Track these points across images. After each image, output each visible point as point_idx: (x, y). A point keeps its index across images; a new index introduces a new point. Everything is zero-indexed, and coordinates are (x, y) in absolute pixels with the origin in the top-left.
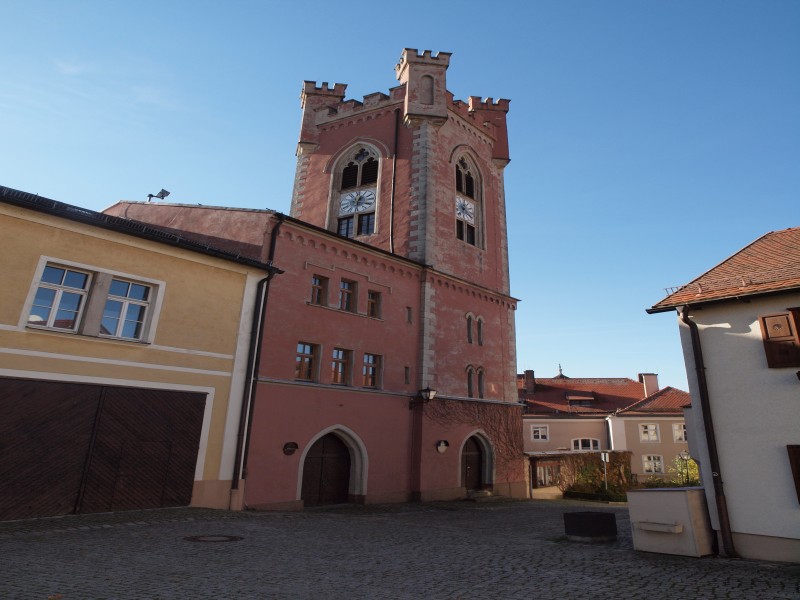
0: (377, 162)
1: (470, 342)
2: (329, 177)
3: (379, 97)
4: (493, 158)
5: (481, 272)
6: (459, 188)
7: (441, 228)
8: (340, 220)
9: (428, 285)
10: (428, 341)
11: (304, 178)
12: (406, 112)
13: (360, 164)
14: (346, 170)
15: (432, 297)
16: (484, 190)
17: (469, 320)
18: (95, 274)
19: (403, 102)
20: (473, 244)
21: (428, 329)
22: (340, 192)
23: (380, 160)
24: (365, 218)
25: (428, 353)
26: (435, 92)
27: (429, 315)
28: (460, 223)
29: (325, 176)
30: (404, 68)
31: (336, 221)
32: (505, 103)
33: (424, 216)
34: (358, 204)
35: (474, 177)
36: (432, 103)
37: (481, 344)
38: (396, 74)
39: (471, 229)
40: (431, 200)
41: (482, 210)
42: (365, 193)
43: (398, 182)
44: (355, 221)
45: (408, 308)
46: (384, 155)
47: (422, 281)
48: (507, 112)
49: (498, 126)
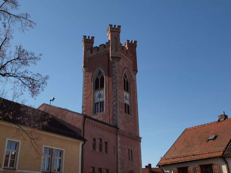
0: (104, 77)
1: (129, 160)
2: (92, 83)
3: (103, 46)
4: (133, 70)
5: (131, 127)
6: (125, 89)
7: (121, 110)
8: (95, 104)
9: (118, 136)
10: (119, 161)
11: (85, 83)
12: (110, 56)
13: (99, 78)
14: (96, 80)
15: (120, 141)
16: (131, 87)
17: (129, 150)
18: (52, 149)
19: (109, 50)
20: (129, 114)
21: (119, 156)
22: (95, 91)
23: (105, 77)
24: (102, 103)
25: (119, 166)
26: (117, 45)
27: (119, 150)
28: (125, 104)
29: (91, 83)
30: (109, 33)
31: (94, 105)
32: (136, 42)
33: (116, 104)
34: (100, 97)
35: (128, 81)
36: (117, 51)
37: (132, 160)
38: (107, 34)
39: (128, 106)
40: (118, 97)
41: (131, 97)
42: (101, 92)
43: (110, 88)
44: (99, 104)
45: (114, 147)
46: (106, 76)
47: (117, 135)
48: (136, 47)
49: (134, 55)
